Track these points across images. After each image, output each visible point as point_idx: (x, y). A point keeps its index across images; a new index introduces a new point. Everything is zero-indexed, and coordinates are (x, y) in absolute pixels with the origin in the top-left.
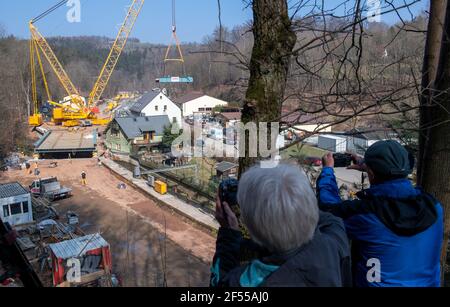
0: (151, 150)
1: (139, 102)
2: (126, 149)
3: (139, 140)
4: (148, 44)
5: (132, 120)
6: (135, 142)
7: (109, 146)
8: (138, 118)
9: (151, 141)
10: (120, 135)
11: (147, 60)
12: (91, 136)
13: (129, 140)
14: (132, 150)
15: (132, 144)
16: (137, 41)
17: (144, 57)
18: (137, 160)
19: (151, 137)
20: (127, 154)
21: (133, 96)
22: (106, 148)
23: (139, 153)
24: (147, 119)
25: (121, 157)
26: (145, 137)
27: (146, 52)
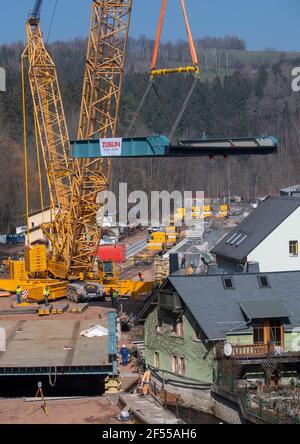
0: (276, 378)
1: (240, 229)
2: (201, 371)
3: (239, 344)
4: (271, 53)
5: (218, 282)
6: (228, 350)
7: (151, 361)
8: (236, 279)
9: (278, 349)
10: (185, 328)
11: (265, 102)
12: (98, 331)
13: (210, 345)
14: (219, 376)
15: (220, 358)
16: (238, 45)
17: (259, 94)
18: (235, 406)
19: (277, 337)
20: (205, 386)
21: (223, 212)
22: (142, 366)
23: (242, 384)
24: (264, 280)
25: (187, 396)
26: (258, 337)
27: (263, 78)
